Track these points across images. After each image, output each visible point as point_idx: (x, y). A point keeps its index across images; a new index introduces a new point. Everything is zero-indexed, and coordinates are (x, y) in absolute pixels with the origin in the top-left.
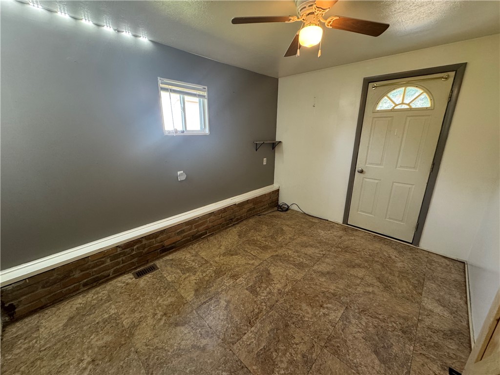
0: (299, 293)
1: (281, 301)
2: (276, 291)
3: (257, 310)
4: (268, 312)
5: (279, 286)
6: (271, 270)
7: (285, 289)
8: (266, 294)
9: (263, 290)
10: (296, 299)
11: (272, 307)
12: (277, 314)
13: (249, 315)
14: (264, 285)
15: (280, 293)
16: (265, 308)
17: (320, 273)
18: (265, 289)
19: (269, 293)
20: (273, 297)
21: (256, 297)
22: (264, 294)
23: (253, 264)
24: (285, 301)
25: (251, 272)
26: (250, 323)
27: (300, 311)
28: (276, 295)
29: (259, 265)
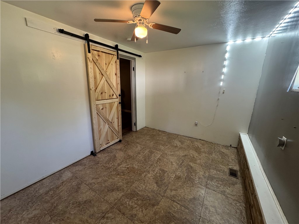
0: (138, 173)
1: (147, 168)
2: (151, 172)
3: (158, 163)
4: (153, 163)
5: (149, 175)
6: (156, 186)
7: (146, 174)
8: (156, 170)
9: (158, 172)
10: (140, 170)
11: (152, 165)
12: (149, 163)
13: (160, 161)
14: (158, 175)
15: (148, 171)
16: (155, 164)
17: (119, 189)
18: (157, 172)
19: (154, 171)
20: (152, 169)
21: (160, 168)
22: (157, 170)
23: (171, 190)
24: (145, 168)
25: (169, 183)
26: (159, 159)
27: (139, 165)
28: (151, 170)
29: (166, 190)
